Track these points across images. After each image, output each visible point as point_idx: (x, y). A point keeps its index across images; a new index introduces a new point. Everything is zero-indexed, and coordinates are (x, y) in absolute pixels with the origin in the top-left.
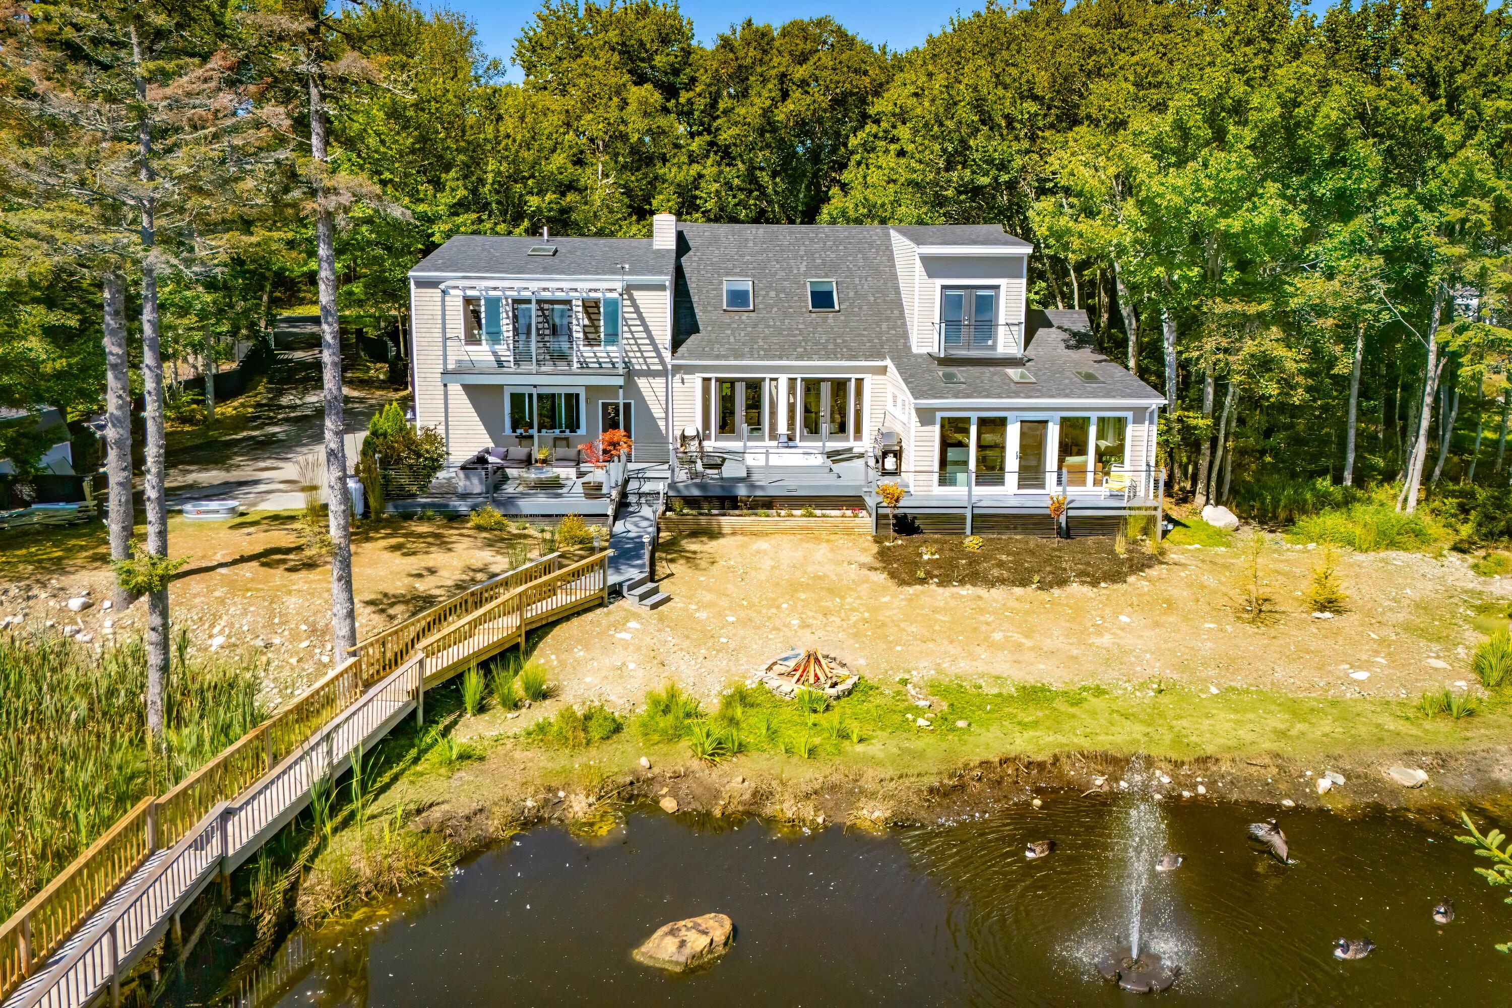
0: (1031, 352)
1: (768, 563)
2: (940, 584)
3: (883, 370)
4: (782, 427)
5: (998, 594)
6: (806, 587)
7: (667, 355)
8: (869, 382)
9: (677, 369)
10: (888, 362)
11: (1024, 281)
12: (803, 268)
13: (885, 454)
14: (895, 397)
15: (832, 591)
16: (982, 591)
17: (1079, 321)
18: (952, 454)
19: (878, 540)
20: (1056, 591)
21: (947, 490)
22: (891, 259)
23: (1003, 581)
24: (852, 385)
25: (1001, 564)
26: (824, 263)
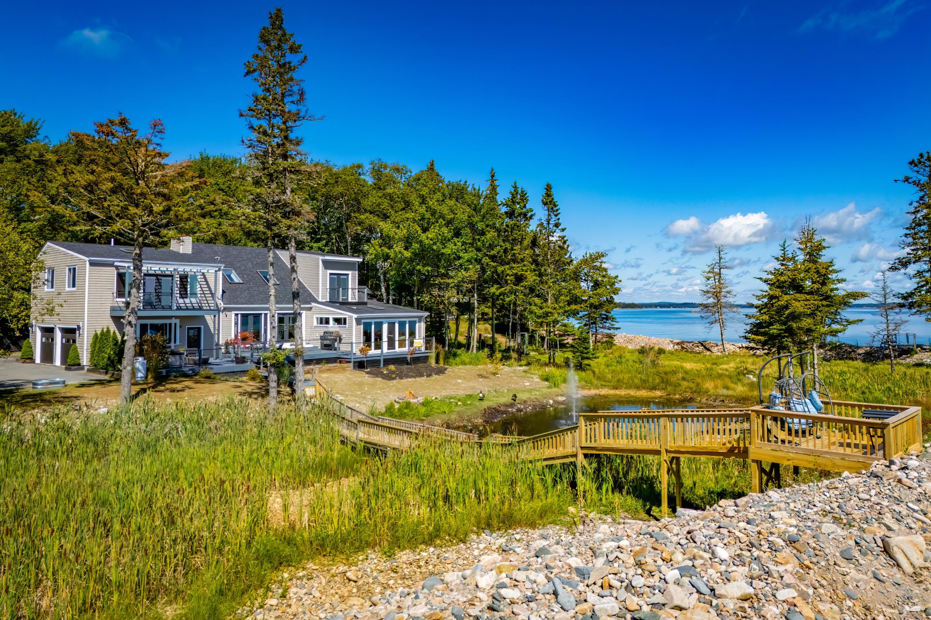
3: (310, 309)
5: (419, 380)
7: (220, 302)
9: (225, 309)
10: (314, 305)
11: (357, 272)
12: (250, 265)
15: (371, 384)
19: (360, 370)
22: (284, 263)
26: (257, 263)
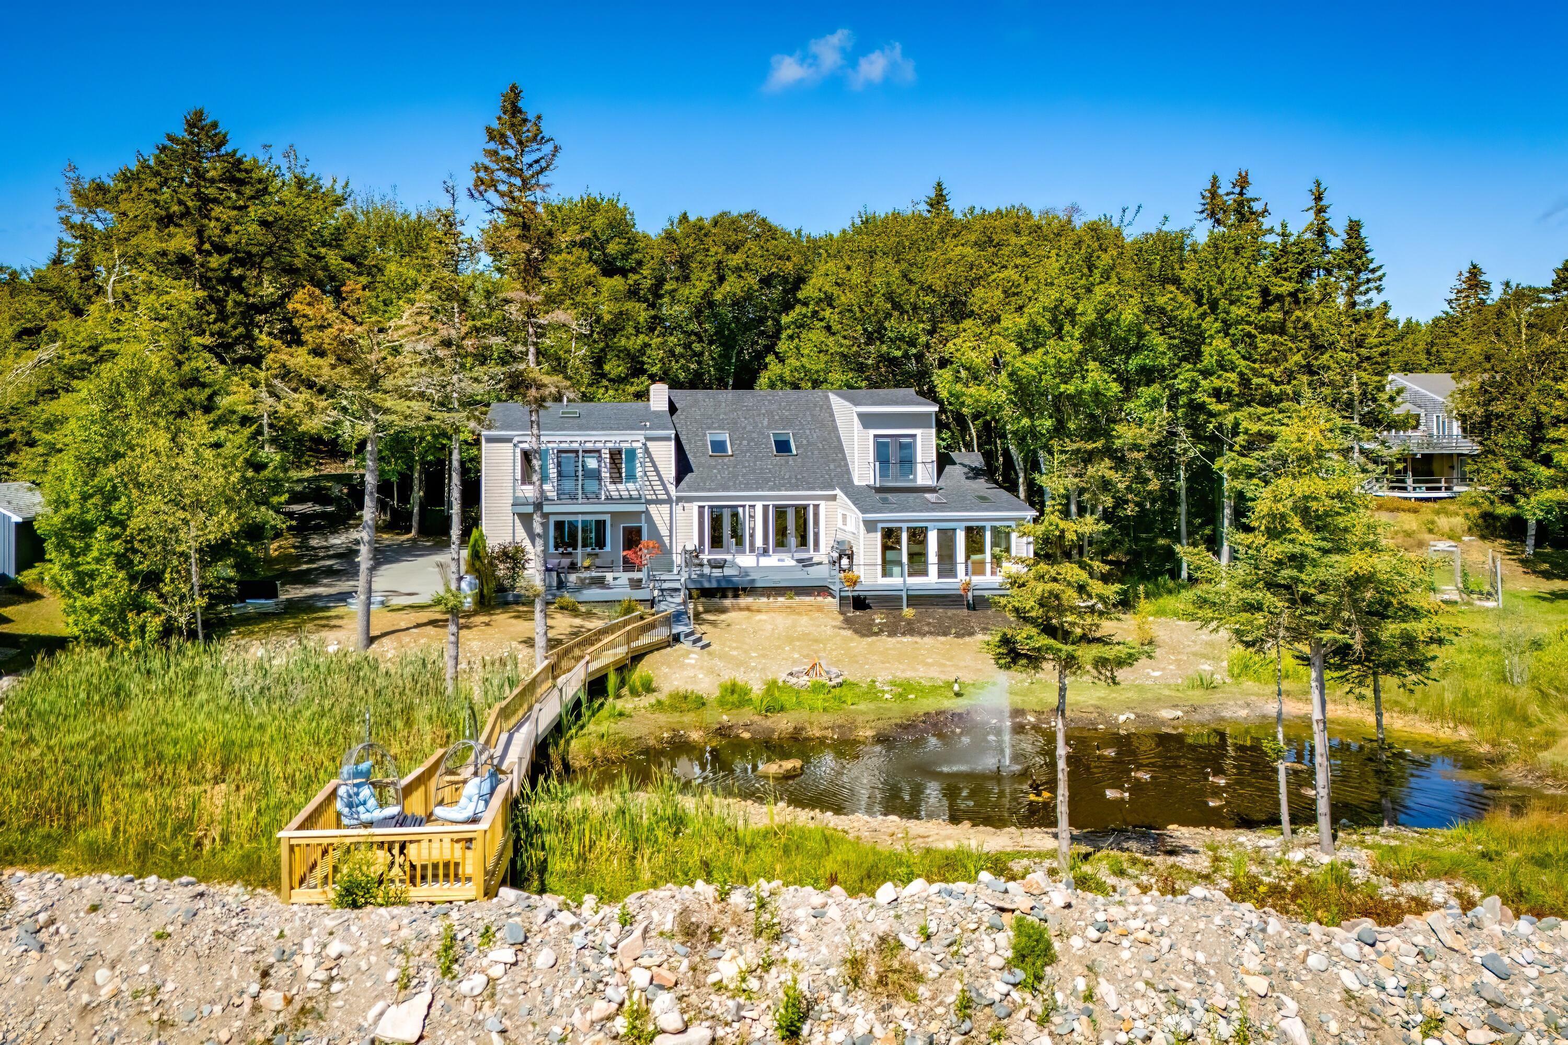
0: (942, 483)
1: (769, 627)
2: (889, 636)
3: (834, 498)
4: (759, 542)
5: (928, 640)
6: (798, 639)
7: (672, 489)
8: (823, 505)
9: (679, 499)
10: (838, 492)
11: (934, 431)
12: (765, 422)
13: (840, 557)
14: (844, 516)
15: (816, 641)
16: (917, 639)
17: (976, 459)
18: (890, 555)
19: (842, 613)
20: (967, 639)
21: (888, 581)
22: (832, 415)
23: (931, 633)
24: (811, 508)
25: (929, 624)
26: (781, 419)
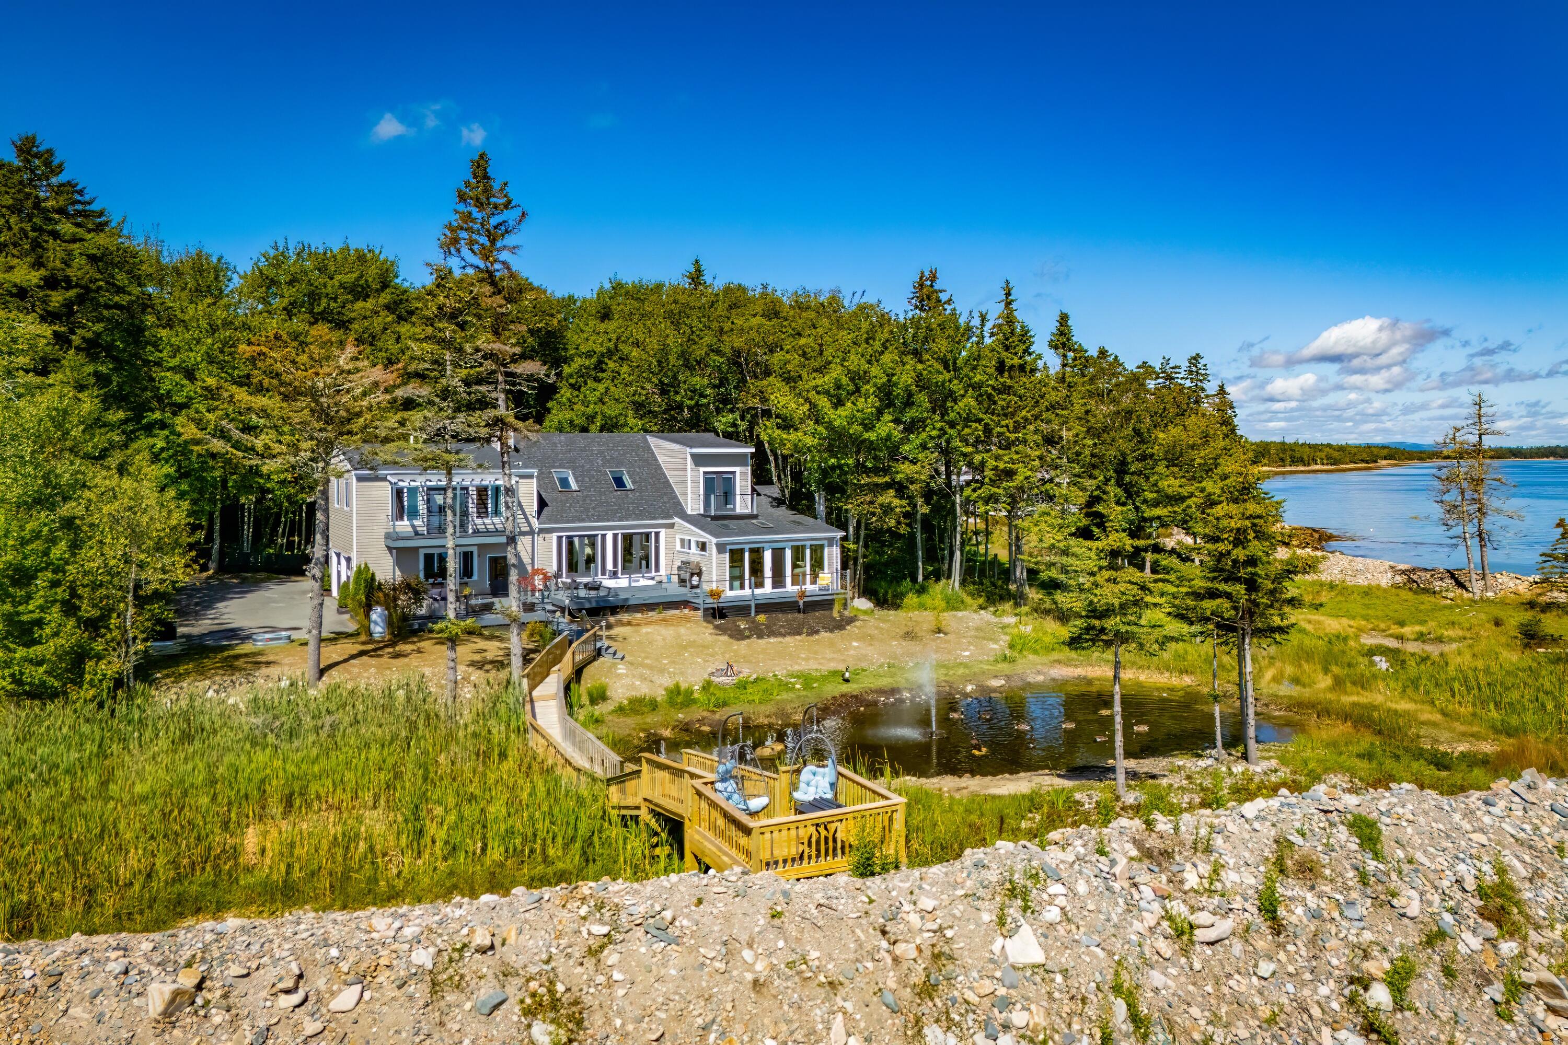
0: (754, 511)
1: (658, 638)
2: (758, 638)
3: (672, 526)
4: (610, 566)
5: (788, 639)
6: (690, 647)
7: (534, 522)
8: (663, 532)
9: (541, 531)
10: (675, 520)
11: (749, 468)
12: (600, 462)
13: (692, 575)
14: (683, 541)
15: (705, 646)
16: (780, 639)
17: (777, 492)
18: (736, 571)
19: (709, 622)
20: (815, 637)
21: (737, 593)
22: (651, 453)
23: (789, 634)
24: (653, 537)
25: (782, 626)
26: (612, 458)
